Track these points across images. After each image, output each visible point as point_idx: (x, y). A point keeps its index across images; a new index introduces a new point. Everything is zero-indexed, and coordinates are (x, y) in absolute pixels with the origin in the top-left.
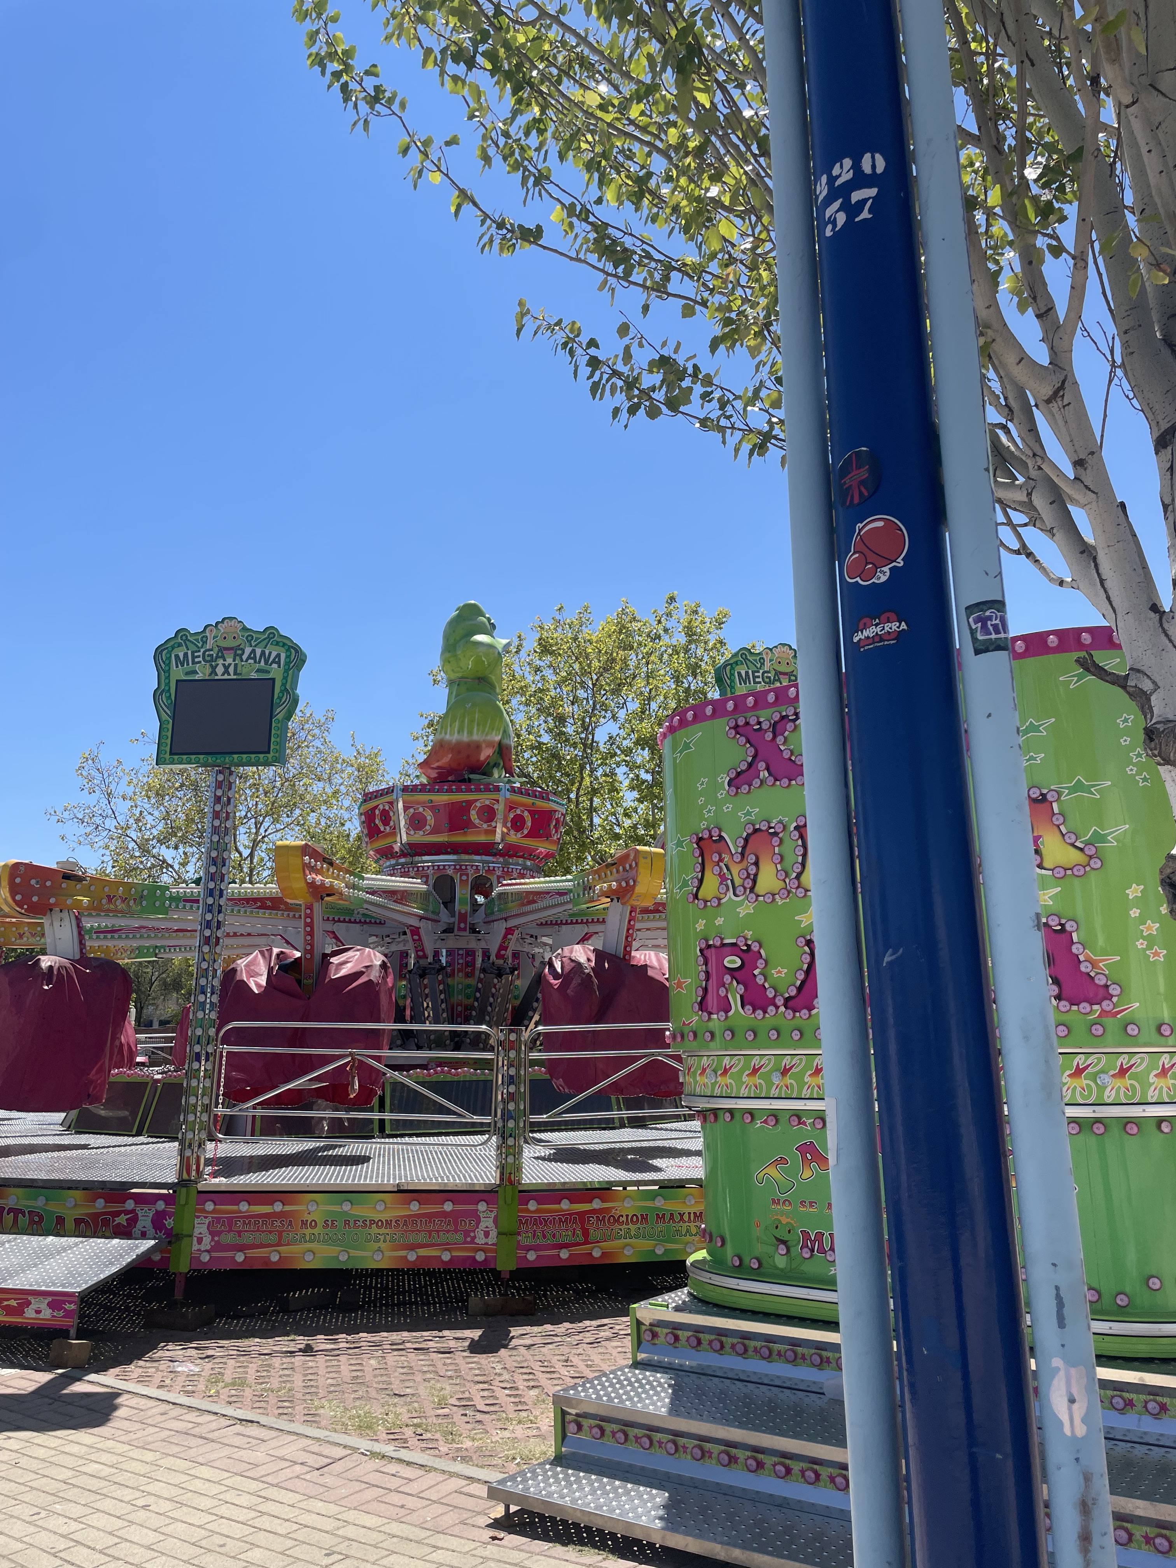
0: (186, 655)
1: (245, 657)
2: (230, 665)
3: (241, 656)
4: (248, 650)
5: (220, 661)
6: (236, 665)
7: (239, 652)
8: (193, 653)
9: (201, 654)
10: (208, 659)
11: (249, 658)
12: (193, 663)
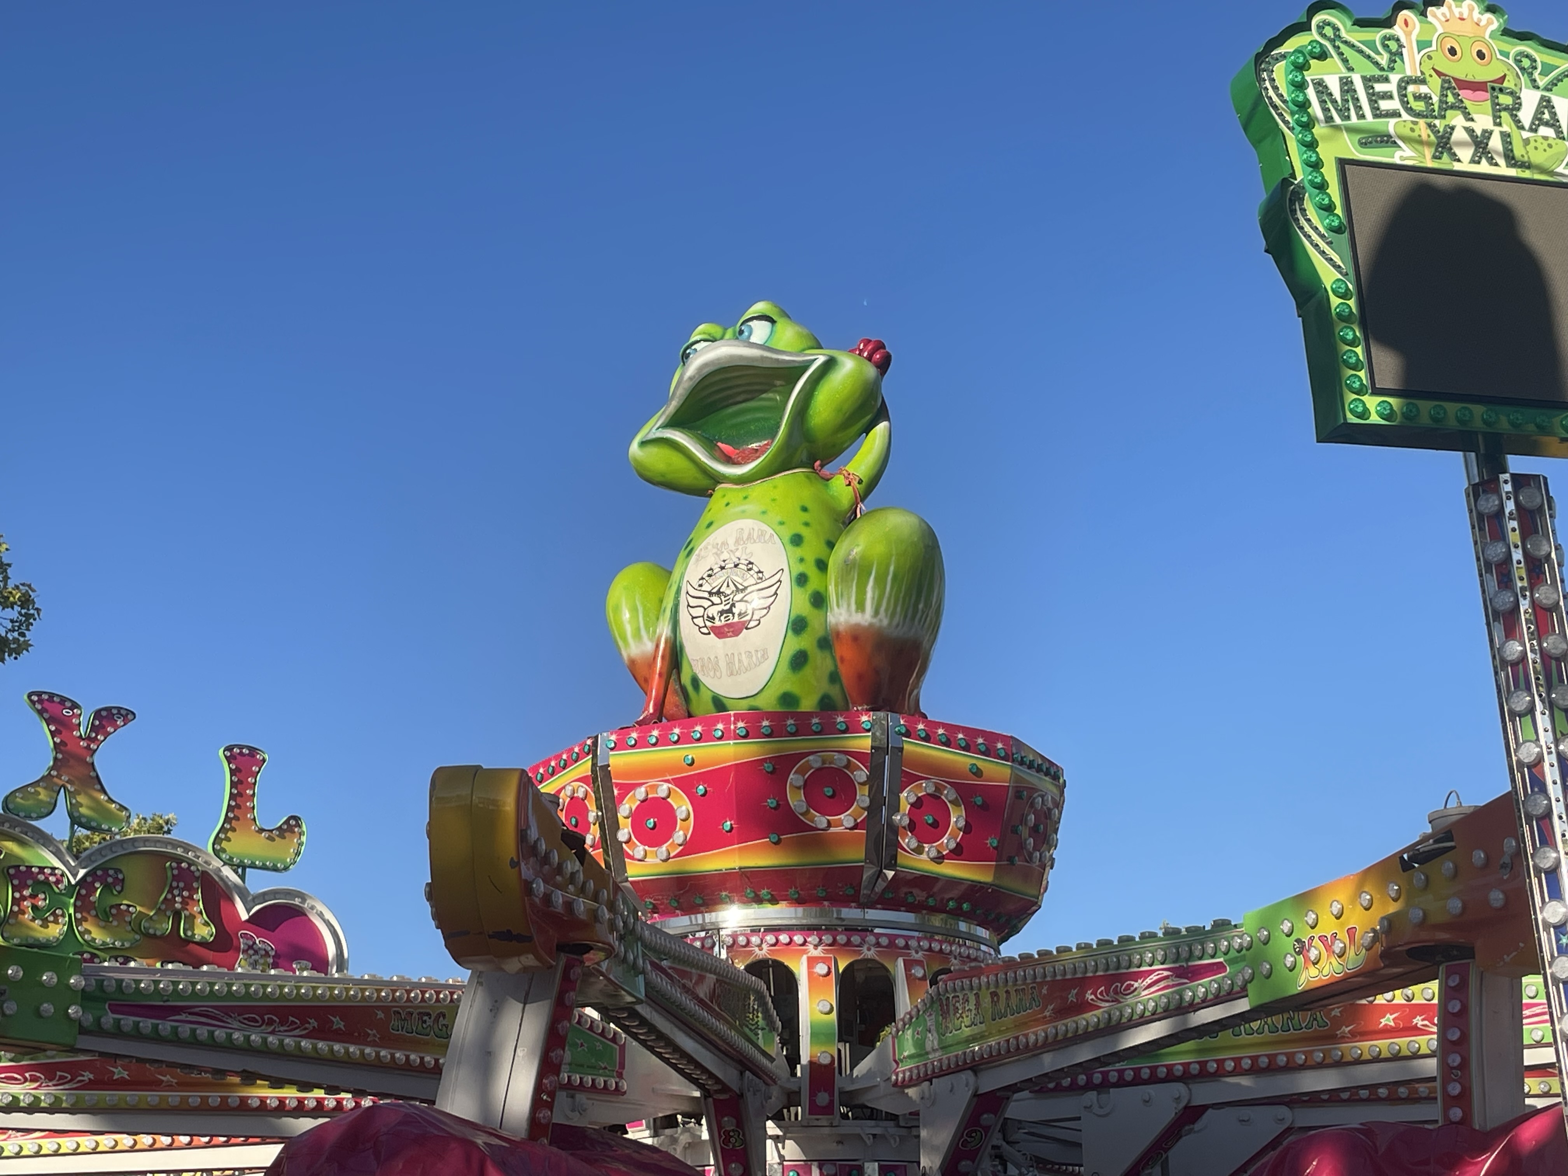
0: (1347, 85)
1: (1526, 115)
2: (1487, 134)
3: (1514, 110)
4: (1530, 99)
5: (1457, 120)
6: (1506, 137)
7: (1505, 100)
8: (1368, 81)
9: (1392, 87)
10: (1419, 106)
11: (1538, 121)
12: (1378, 114)
